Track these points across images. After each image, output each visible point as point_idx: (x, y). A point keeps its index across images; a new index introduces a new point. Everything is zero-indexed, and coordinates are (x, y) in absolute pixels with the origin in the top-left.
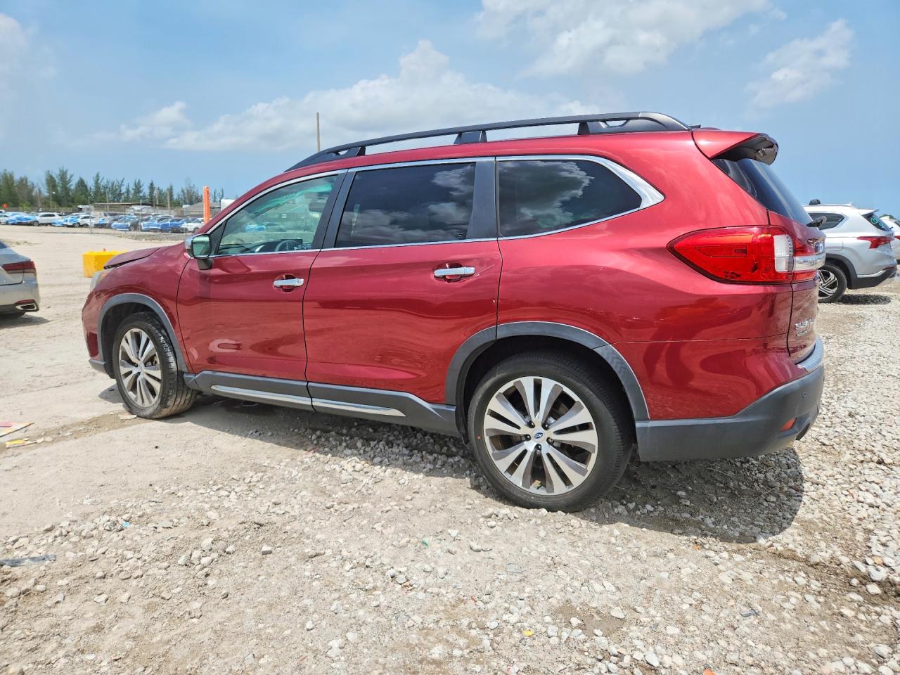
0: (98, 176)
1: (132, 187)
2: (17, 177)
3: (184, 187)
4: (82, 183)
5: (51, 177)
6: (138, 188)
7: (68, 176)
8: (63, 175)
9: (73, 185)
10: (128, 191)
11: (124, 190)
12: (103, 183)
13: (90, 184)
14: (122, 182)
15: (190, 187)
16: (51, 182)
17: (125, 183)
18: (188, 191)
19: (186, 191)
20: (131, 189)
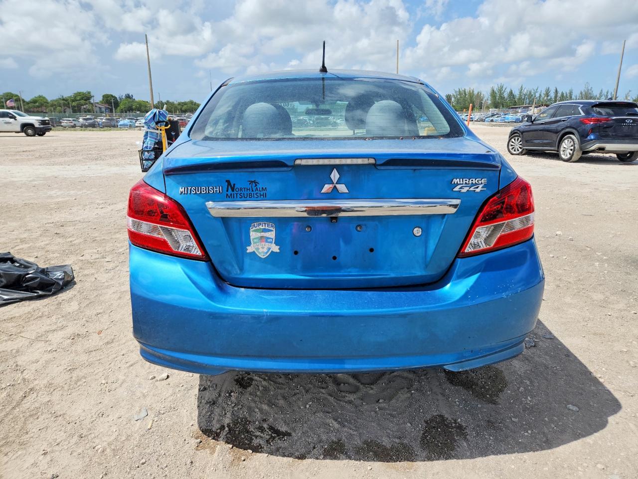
0: (522, 87)
1: (544, 92)
2: (476, 93)
3: (582, 89)
4: (511, 93)
5: (493, 91)
6: (547, 94)
7: (504, 89)
8: (501, 89)
9: (506, 95)
10: (540, 95)
11: (537, 95)
12: (525, 91)
13: (516, 93)
14: (537, 90)
15: (588, 90)
16: (493, 94)
17: (539, 90)
18: (586, 94)
19: (584, 93)
20: (542, 94)
